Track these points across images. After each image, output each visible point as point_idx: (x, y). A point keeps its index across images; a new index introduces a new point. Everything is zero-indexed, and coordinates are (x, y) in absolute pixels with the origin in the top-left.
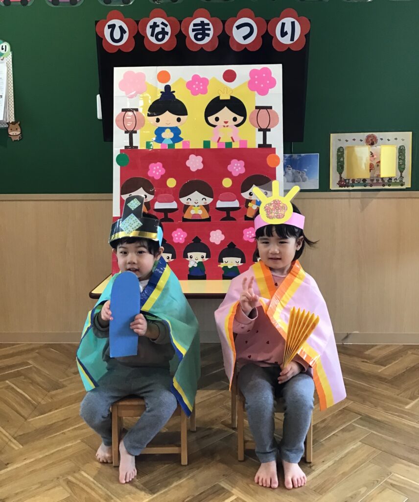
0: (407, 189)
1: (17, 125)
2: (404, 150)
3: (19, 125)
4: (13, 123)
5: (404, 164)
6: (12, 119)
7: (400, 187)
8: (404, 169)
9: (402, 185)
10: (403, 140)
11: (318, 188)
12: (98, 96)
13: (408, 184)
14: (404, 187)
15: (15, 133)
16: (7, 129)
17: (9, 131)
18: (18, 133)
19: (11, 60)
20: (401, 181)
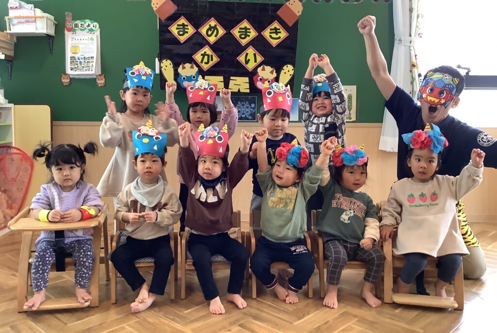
0: (353, 122)
1: (103, 76)
2: (352, 97)
3: (104, 76)
4: (99, 75)
5: (351, 106)
6: (100, 73)
7: (349, 120)
8: (351, 109)
9: (350, 119)
10: (351, 91)
11: (298, 120)
12: (157, 59)
13: (354, 118)
14: (351, 120)
15: (101, 82)
16: (95, 79)
17: (97, 80)
18: (103, 81)
19: (99, 34)
20: (350, 117)
